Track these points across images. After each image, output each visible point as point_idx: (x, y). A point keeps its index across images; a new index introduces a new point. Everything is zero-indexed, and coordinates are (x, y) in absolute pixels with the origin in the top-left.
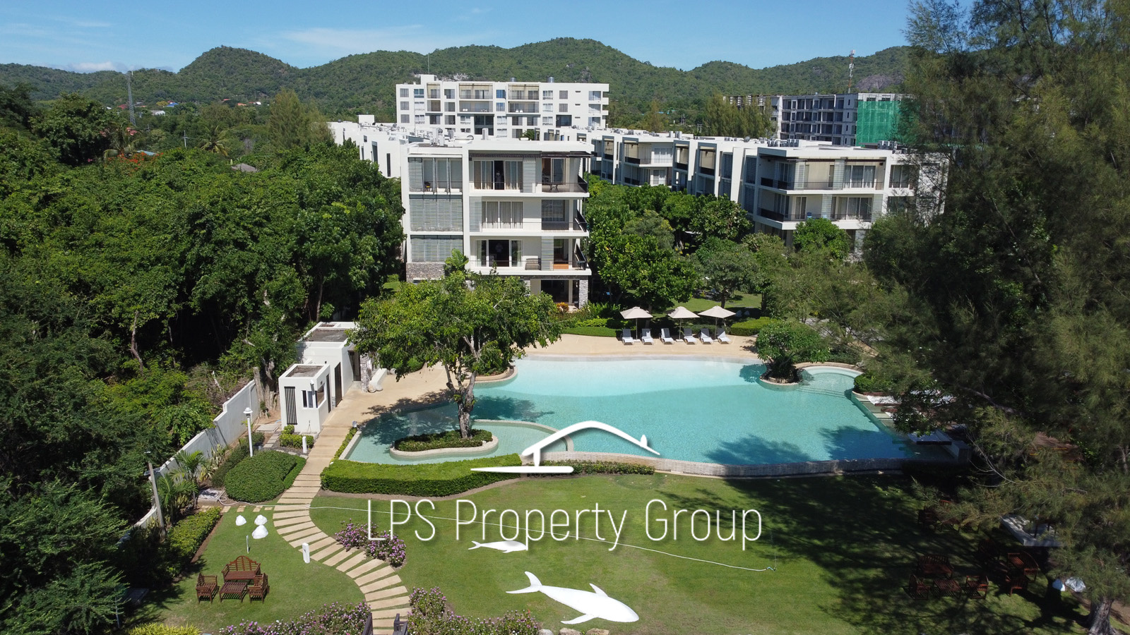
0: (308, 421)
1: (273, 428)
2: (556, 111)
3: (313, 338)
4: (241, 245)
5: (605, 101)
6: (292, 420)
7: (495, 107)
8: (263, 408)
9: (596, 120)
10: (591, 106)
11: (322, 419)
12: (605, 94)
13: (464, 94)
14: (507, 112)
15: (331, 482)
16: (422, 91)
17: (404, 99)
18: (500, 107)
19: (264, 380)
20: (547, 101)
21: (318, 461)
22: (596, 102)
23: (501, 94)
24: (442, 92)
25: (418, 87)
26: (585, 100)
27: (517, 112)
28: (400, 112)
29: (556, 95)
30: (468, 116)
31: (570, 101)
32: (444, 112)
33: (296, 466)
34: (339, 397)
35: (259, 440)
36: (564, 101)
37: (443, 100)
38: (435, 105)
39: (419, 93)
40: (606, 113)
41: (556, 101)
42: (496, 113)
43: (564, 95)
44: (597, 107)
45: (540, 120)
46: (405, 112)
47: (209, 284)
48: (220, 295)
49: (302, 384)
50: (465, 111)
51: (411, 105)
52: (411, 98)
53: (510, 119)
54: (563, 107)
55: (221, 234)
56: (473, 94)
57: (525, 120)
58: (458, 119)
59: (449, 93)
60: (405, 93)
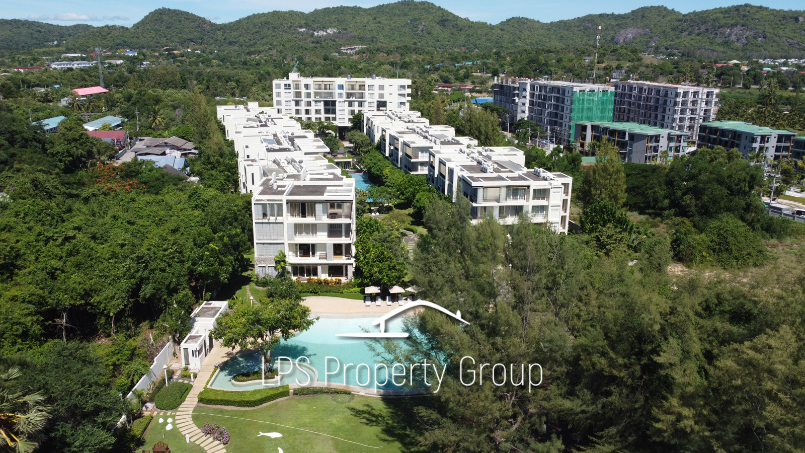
0: (195, 364)
1: (177, 366)
2: (376, 98)
4: (164, 271)
5: (409, 91)
6: (187, 363)
7: (337, 95)
8: (174, 354)
9: (402, 104)
10: (400, 95)
12: (409, 87)
13: (317, 87)
14: (344, 98)
17: (278, 90)
18: (340, 95)
19: (175, 341)
20: (371, 92)
21: (198, 386)
22: (402, 92)
23: (341, 87)
24: (303, 86)
25: (287, 82)
26: (395, 91)
27: (351, 99)
28: (275, 99)
29: (376, 87)
30: (320, 101)
31: (386, 92)
32: (304, 99)
33: (186, 389)
36: (381, 92)
37: (303, 91)
38: (298, 94)
39: (288, 86)
40: (410, 98)
41: (377, 92)
42: (336, 98)
43: (381, 87)
44: (403, 95)
45: (366, 104)
46: (279, 99)
49: (192, 346)
50: (318, 98)
51: (283, 94)
52: (282, 90)
53: (347, 103)
54: (381, 96)
55: (153, 265)
56: (323, 87)
57: (356, 104)
58: (313, 103)
59: (307, 86)
60: (278, 86)
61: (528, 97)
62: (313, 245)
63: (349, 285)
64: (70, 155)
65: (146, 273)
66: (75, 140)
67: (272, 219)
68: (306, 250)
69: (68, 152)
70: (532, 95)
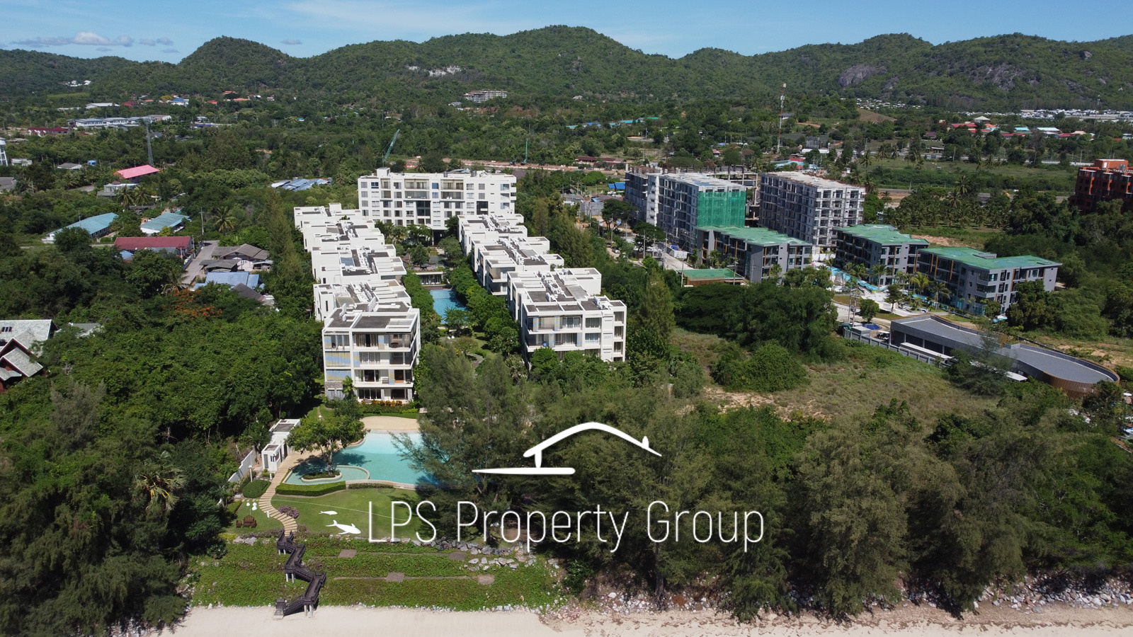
0: (273, 467)
1: (259, 469)
2: (476, 199)
3: (276, 430)
4: (247, 393)
5: (514, 190)
6: (267, 466)
7: (431, 195)
8: (256, 460)
9: (506, 204)
10: (503, 195)
11: (278, 464)
12: (513, 185)
13: (409, 185)
14: (440, 199)
15: (279, 491)
16: (377, 184)
17: (364, 190)
18: (435, 195)
19: (256, 450)
20: (470, 191)
21: (275, 483)
22: (506, 191)
23: (436, 186)
24: (392, 185)
25: (375, 181)
26: (498, 190)
27: (448, 199)
28: (361, 199)
29: (476, 187)
30: (412, 202)
31: (486, 191)
32: (394, 199)
33: (267, 485)
34: (286, 455)
35: (255, 474)
36: (482, 191)
37: (393, 190)
38: (387, 194)
39: (375, 185)
40: (515, 198)
41: (476, 191)
42: (431, 199)
43: (482, 186)
44: (507, 195)
45: (464, 205)
46: (365, 199)
47: (233, 410)
48: (238, 413)
49: (271, 453)
50: (410, 198)
51: (370, 194)
52: (369, 189)
53: (443, 204)
54: (482, 196)
55: (239, 389)
56: (416, 185)
57: (453, 205)
58: (404, 204)
59: (397, 185)
60: (364, 185)
61: (657, 193)
62: (377, 371)
63: (407, 407)
64: (147, 280)
65: (233, 395)
66: (151, 265)
67: (340, 348)
68: (370, 375)
69: (145, 278)
70: (662, 191)
